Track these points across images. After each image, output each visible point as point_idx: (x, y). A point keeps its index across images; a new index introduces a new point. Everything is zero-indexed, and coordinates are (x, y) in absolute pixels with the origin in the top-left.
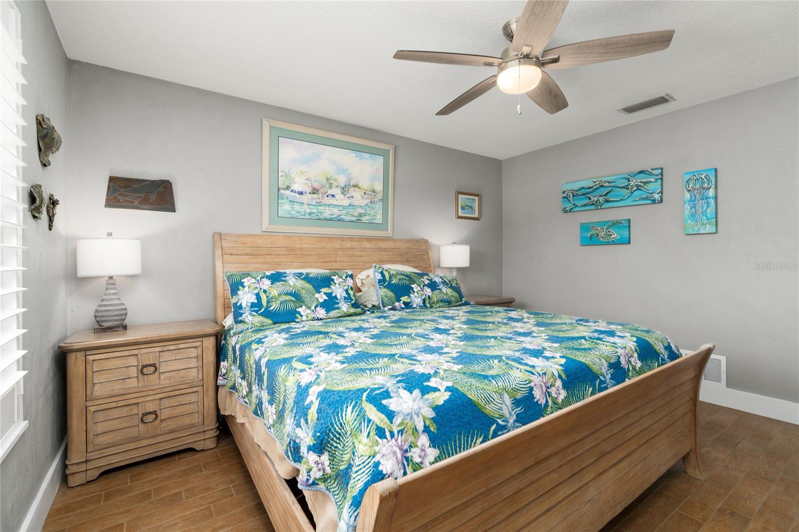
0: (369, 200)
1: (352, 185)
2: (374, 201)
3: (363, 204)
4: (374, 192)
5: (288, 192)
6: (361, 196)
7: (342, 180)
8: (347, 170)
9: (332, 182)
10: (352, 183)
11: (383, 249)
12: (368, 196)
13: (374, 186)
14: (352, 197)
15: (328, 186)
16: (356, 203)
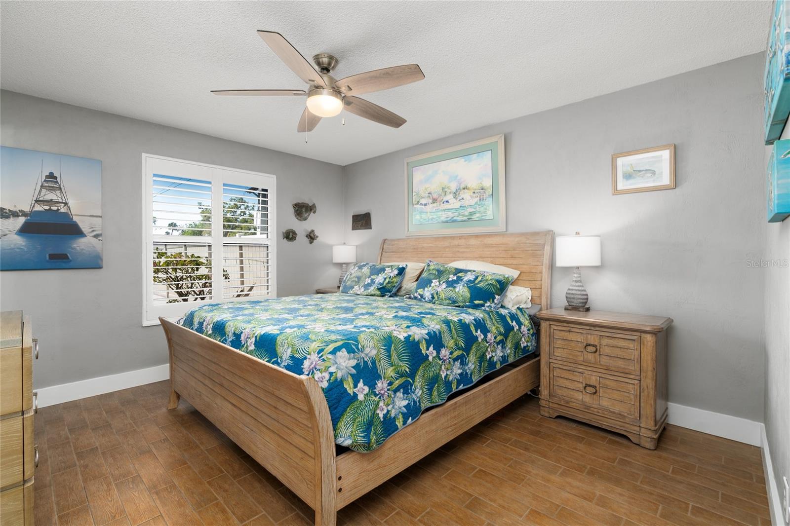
0: (478, 198)
1: (462, 188)
2: (483, 198)
3: (473, 203)
4: (482, 189)
5: (418, 206)
6: (470, 196)
7: (453, 186)
8: (457, 176)
9: (446, 190)
10: (463, 186)
11: (489, 245)
12: (477, 195)
13: (483, 183)
14: (463, 199)
15: (443, 194)
16: (465, 203)
